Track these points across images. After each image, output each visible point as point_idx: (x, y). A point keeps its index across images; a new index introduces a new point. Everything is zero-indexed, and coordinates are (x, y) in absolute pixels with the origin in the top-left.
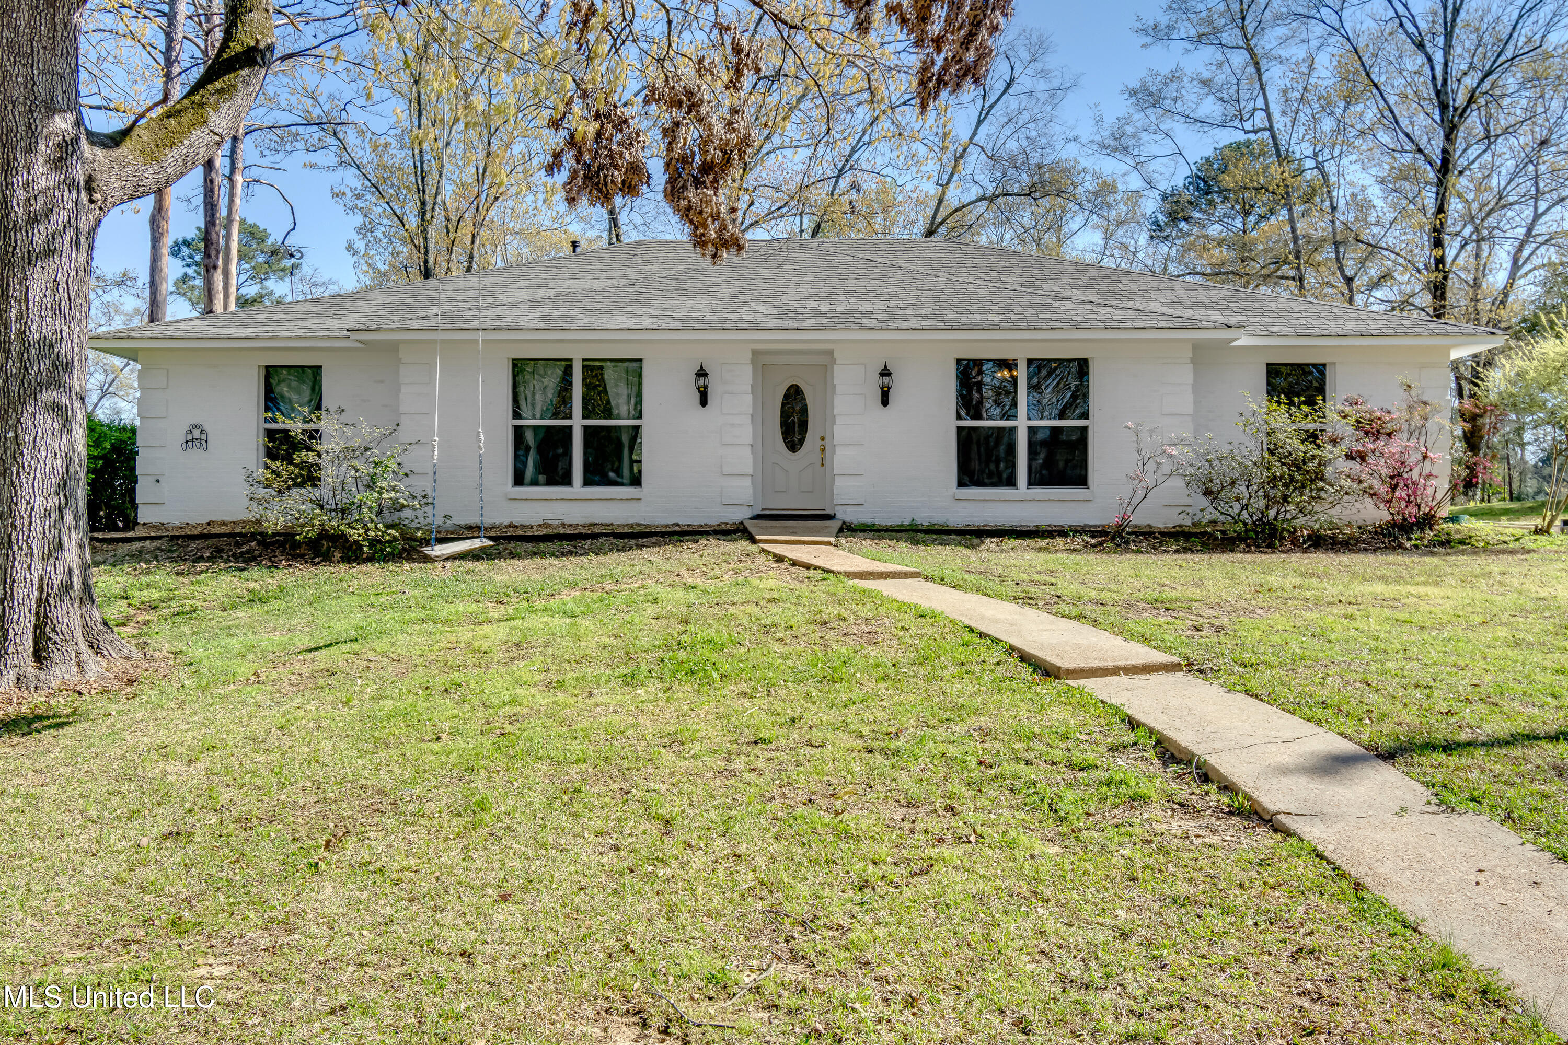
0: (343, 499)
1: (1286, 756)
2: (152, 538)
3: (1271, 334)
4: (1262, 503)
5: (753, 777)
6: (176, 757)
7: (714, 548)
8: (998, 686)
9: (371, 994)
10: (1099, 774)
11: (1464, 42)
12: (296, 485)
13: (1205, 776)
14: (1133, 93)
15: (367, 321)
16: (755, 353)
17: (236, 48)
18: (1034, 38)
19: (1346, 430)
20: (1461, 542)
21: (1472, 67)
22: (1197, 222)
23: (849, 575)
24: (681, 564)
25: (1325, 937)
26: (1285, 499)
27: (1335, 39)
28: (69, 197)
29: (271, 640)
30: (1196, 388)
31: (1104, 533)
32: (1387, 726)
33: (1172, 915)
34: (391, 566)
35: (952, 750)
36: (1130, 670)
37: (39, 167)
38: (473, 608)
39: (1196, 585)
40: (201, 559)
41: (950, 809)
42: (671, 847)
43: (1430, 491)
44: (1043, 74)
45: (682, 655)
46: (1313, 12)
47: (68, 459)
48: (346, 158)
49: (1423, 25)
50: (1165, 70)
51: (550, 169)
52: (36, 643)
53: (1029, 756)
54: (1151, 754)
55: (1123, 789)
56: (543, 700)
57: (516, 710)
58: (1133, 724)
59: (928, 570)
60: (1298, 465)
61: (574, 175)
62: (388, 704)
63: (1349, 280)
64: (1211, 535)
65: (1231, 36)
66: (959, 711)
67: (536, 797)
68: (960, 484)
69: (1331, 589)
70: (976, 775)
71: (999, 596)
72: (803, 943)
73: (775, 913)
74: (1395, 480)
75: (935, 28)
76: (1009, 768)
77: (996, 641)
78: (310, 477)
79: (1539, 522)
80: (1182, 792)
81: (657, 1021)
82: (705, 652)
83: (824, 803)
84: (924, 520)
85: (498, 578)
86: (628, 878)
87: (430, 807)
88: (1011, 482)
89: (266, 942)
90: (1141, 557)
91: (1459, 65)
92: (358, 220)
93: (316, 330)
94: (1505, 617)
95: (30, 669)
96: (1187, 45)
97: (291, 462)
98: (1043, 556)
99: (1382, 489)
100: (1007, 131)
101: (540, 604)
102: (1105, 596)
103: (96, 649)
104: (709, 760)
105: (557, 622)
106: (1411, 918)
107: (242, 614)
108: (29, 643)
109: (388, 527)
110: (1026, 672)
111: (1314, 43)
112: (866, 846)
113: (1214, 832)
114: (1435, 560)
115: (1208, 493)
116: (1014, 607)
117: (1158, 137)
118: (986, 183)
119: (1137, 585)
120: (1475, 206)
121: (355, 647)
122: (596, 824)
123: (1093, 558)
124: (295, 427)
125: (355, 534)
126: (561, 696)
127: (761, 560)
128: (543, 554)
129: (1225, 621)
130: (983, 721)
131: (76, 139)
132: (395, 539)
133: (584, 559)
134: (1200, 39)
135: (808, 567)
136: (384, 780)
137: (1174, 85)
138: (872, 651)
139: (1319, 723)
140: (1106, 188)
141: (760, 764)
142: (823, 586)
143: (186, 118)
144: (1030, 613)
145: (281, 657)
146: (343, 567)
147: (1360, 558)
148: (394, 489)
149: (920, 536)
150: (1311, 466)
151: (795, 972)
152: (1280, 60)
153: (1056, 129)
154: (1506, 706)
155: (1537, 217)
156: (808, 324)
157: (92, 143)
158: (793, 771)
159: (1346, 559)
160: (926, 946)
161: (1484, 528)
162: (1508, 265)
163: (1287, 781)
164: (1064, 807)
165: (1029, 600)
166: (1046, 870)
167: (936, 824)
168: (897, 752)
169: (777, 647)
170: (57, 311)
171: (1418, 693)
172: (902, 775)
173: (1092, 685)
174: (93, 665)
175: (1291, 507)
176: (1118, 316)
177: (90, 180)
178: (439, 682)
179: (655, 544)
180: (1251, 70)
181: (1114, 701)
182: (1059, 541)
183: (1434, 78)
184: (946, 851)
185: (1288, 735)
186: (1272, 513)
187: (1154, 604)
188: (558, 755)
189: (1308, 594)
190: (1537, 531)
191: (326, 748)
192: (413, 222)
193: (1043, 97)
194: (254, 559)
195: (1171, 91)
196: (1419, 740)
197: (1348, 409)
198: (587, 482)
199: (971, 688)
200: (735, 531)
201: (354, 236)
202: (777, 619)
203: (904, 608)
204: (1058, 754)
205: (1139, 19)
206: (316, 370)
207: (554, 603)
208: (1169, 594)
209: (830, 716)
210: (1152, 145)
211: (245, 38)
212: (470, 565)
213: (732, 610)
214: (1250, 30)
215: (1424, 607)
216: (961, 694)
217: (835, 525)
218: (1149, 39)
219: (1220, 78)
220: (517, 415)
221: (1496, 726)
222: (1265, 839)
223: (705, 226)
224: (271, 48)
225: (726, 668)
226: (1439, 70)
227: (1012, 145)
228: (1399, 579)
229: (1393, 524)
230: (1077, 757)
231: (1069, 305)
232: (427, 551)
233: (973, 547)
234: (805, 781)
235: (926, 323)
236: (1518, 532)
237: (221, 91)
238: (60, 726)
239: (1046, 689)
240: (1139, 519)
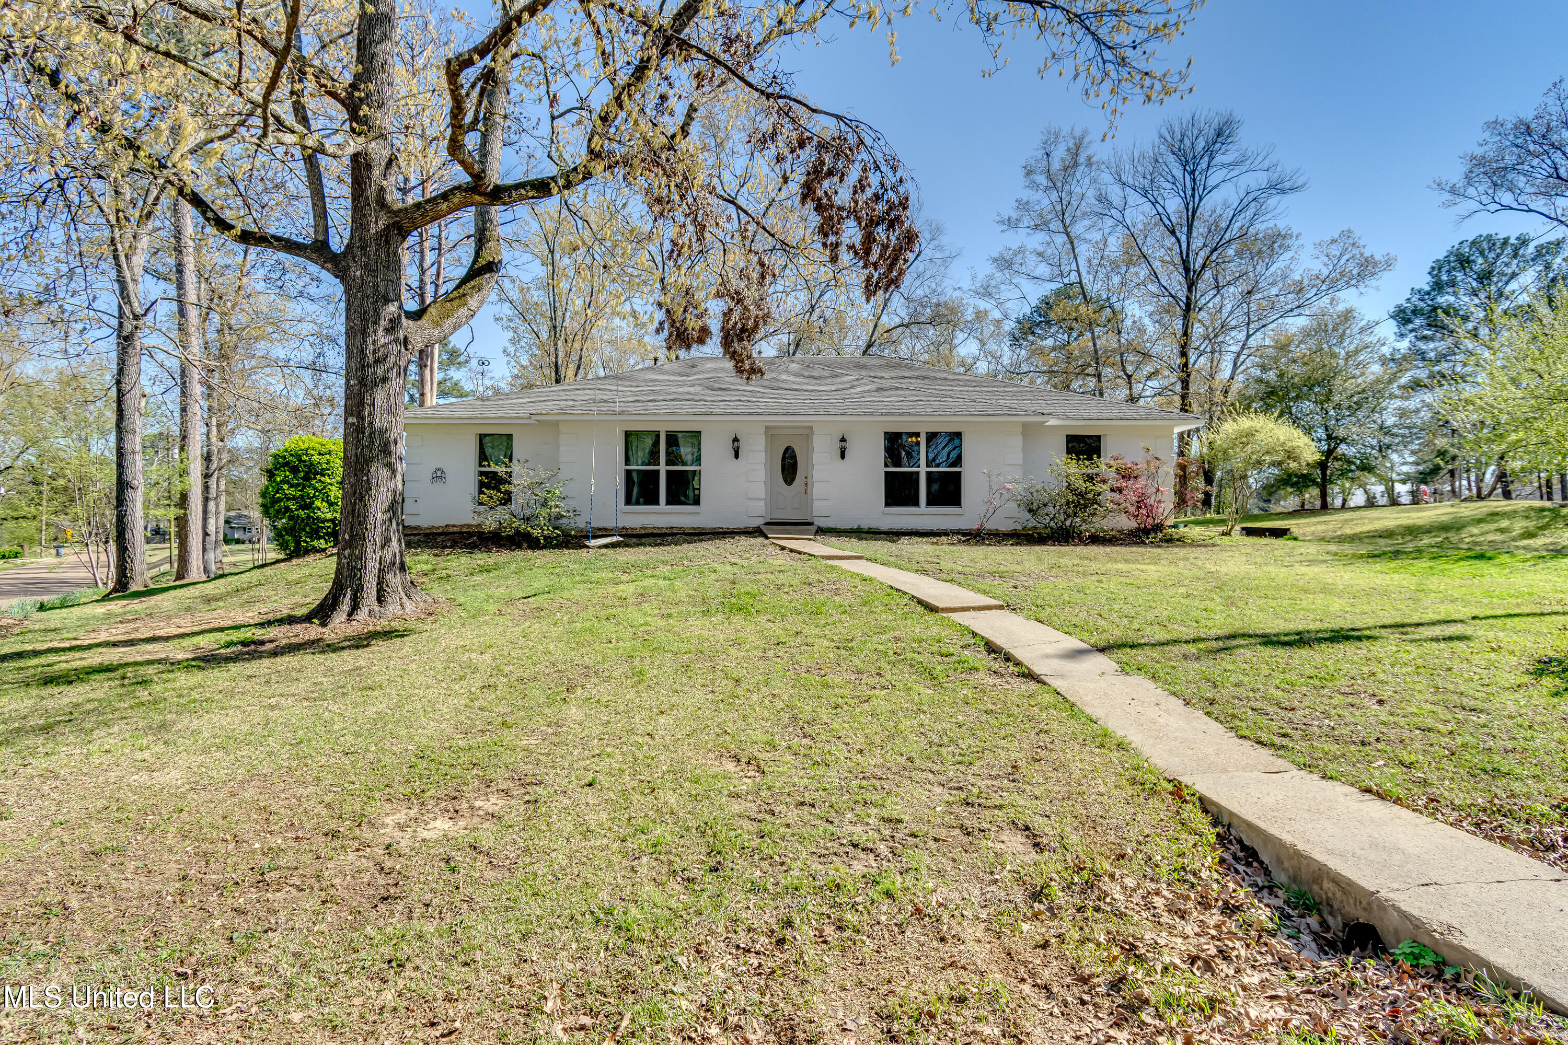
0: (528, 512)
1: (1050, 650)
2: (415, 535)
3: (1068, 418)
4: (1062, 517)
5: (778, 660)
6: (473, 651)
7: (744, 542)
8: (905, 616)
9: (609, 750)
10: (953, 659)
11: (1200, 228)
12: (501, 504)
13: (1008, 658)
14: (995, 260)
15: (539, 410)
16: (767, 428)
17: (482, 262)
18: (934, 226)
19: (1112, 474)
20: (1178, 540)
21: (1205, 245)
22: (1039, 336)
23: (823, 557)
24: (726, 551)
25: (1054, 725)
26: (1075, 514)
27: (1120, 228)
28: (396, 348)
29: (501, 592)
30: (1025, 449)
31: (970, 534)
32: (1104, 636)
33: (984, 718)
34: (557, 551)
35: (880, 647)
36: (975, 609)
37: (381, 332)
38: (611, 575)
39: (1018, 563)
40: (445, 547)
41: (879, 674)
42: (740, 691)
43: (1160, 510)
44: (940, 248)
45: (734, 600)
46: (1106, 212)
47: (395, 491)
48: (504, 297)
49: (1173, 219)
50: (1015, 247)
51: (657, 331)
52: (378, 591)
53: (920, 650)
54: (982, 649)
55: (966, 665)
56: (662, 623)
57: (648, 628)
58: (974, 634)
59: (867, 555)
60: (1082, 495)
61: (671, 335)
62: (579, 625)
63: (1129, 377)
64: (1032, 535)
65: (1056, 225)
66: (884, 629)
67: (668, 668)
68: (887, 504)
69: (1094, 566)
70: (892, 658)
71: (907, 570)
72: (808, 730)
73: (795, 718)
74: (1139, 504)
75: (874, 257)
76: (909, 655)
77: (905, 593)
78: (507, 499)
79: (1224, 528)
80: (996, 666)
81: (745, 760)
82: (746, 599)
83: (816, 672)
84: (865, 525)
85: (620, 558)
86: (721, 705)
87: (615, 674)
88: (917, 504)
89: (550, 731)
90: (991, 548)
91: (1197, 243)
92: (510, 334)
93: (509, 413)
94: (1186, 582)
95: (376, 607)
96: (1028, 230)
97: (499, 491)
98: (934, 547)
99: (1132, 509)
100: (917, 283)
101: (649, 573)
102: (967, 570)
103: (409, 597)
104: (755, 653)
105: (661, 582)
106: (1094, 718)
107: (478, 578)
108: (374, 593)
109: (555, 528)
110: (920, 609)
111: (1107, 231)
112: (837, 690)
113: (1009, 683)
114: (1159, 550)
115: (1030, 511)
116: (915, 575)
117: (1012, 287)
118: (903, 315)
119: (985, 563)
120: (1210, 330)
121: (551, 596)
122: (701, 681)
123: (963, 548)
124: (500, 469)
125: (536, 532)
126: (671, 621)
127: (772, 549)
128: (644, 545)
129: (1031, 583)
130: (896, 634)
131: (399, 316)
132: (558, 535)
133: (669, 548)
134: (1036, 227)
135: (800, 553)
136: (587, 661)
137: (1020, 256)
138: (837, 599)
139: (1071, 635)
140: (980, 316)
141: (781, 654)
142: (809, 563)
143: (455, 303)
144: (924, 578)
145: (510, 601)
146: (529, 552)
147: (1118, 548)
148: (557, 506)
149: (863, 535)
150: (1090, 496)
151: (805, 741)
152: (1086, 241)
153: (947, 283)
154: (1170, 626)
155: (1248, 336)
156: (798, 411)
157: (407, 318)
158: (798, 657)
159: (1108, 549)
160: (867, 731)
161: (1195, 532)
162: (1230, 366)
163: (1048, 661)
164: (935, 673)
165: (924, 572)
166: (924, 700)
167: (872, 681)
168: (851, 648)
169: (785, 596)
170: (389, 411)
171: (1126, 621)
172: (855, 659)
173: (955, 616)
174: (409, 606)
175: (1078, 520)
176: (979, 408)
177: (406, 338)
178: (603, 614)
179: (709, 539)
180: (1069, 246)
181: (966, 624)
182: (944, 539)
183: (1181, 252)
184: (877, 692)
185: (1053, 640)
186: (1068, 523)
187: (994, 574)
188: (676, 650)
189: (1080, 569)
190: (1224, 534)
191: (552, 647)
192: (544, 335)
193: (939, 262)
194: (476, 547)
195: (1018, 259)
196: (1119, 642)
197: (1112, 463)
198: (669, 503)
199: (891, 618)
200: (756, 532)
201: (508, 345)
202: (784, 581)
203: (854, 575)
204: (934, 649)
205: (999, 215)
206: (510, 436)
207: (656, 572)
208: (1002, 568)
209: (817, 631)
210: (1007, 292)
211: (486, 257)
212: (603, 551)
213: (758, 576)
214: (1068, 222)
215: (1144, 576)
216: (886, 620)
217: (814, 528)
218: (1005, 227)
219: (1049, 251)
220: (627, 461)
221: (1162, 636)
222: (1033, 686)
223: (743, 362)
224: (500, 262)
225: (758, 607)
226: (1184, 246)
227: (920, 292)
228: (1136, 561)
229: (1139, 529)
230: (944, 650)
231: (950, 400)
232: (587, 543)
233: (894, 541)
234: (805, 662)
235: (867, 411)
236: (1212, 534)
237: (473, 287)
238: (403, 636)
239: (931, 618)
240: (990, 526)
